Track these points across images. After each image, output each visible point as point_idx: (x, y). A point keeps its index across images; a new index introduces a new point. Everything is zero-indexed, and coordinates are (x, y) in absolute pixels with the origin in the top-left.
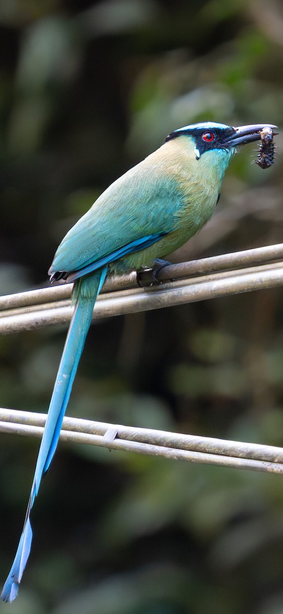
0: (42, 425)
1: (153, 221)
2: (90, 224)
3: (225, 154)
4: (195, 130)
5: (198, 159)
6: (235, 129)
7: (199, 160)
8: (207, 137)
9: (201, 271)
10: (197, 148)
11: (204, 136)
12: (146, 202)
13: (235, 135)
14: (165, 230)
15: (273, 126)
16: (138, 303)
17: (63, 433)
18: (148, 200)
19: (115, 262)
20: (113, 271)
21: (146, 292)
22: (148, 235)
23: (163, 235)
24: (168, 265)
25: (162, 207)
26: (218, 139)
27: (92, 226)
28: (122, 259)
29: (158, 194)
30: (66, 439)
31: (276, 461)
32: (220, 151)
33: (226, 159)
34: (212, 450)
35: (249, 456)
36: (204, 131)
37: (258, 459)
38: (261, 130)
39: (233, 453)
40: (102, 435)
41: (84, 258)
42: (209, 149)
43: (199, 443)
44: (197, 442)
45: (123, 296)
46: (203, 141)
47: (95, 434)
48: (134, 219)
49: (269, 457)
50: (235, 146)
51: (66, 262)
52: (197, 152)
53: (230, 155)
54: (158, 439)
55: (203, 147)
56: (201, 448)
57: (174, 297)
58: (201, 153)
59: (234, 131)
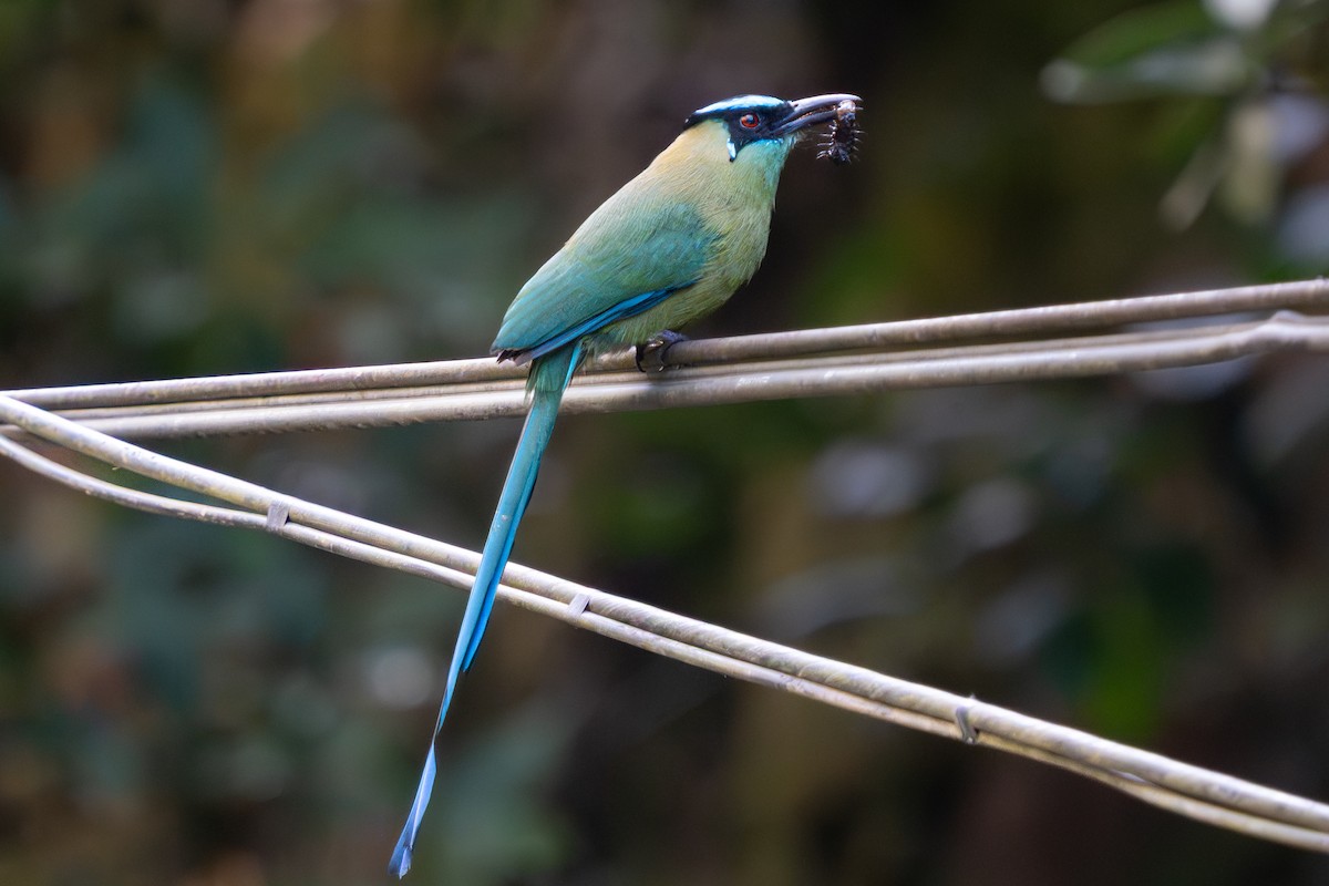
0: (472, 572)
1: (655, 269)
2: (557, 273)
3: (777, 146)
4: (728, 110)
5: (732, 160)
6: (792, 104)
7: (735, 162)
8: (747, 121)
9: (724, 357)
10: (731, 142)
11: (743, 119)
12: (646, 238)
13: (792, 115)
14: (677, 283)
15: (855, 97)
16: (634, 397)
17: (502, 589)
18: (648, 235)
19: (594, 333)
20: (593, 350)
21: (649, 380)
22: (646, 292)
23: (672, 291)
24: (682, 340)
25: (672, 246)
26: (767, 123)
27: (558, 277)
28: (606, 330)
29: (664, 226)
30: (516, 603)
31: (800, 674)
32: (769, 143)
33: (778, 157)
34: (715, 646)
35: (764, 662)
36: (741, 112)
37: (776, 668)
38: (836, 104)
39: (742, 655)
40: (567, 602)
41: (545, 327)
42: (753, 140)
43: (698, 634)
44: (695, 630)
45: (617, 382)
46: (741, 130)
47: (558, 600)
48: (623, 268)
49: (790, 667)
50: (795, 132)
51: (515, 335)
52: (731, 148)
53: (785, 148)
54: (643, 620)
55: (741, 139)
56: (700, 641)
57: (683, 394)
58: (738, 149)
59: (791, 109)
